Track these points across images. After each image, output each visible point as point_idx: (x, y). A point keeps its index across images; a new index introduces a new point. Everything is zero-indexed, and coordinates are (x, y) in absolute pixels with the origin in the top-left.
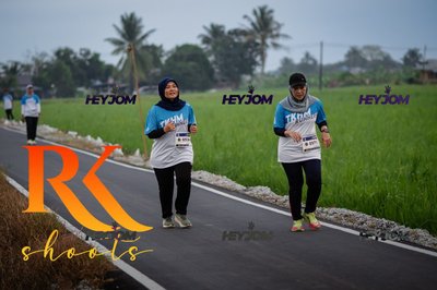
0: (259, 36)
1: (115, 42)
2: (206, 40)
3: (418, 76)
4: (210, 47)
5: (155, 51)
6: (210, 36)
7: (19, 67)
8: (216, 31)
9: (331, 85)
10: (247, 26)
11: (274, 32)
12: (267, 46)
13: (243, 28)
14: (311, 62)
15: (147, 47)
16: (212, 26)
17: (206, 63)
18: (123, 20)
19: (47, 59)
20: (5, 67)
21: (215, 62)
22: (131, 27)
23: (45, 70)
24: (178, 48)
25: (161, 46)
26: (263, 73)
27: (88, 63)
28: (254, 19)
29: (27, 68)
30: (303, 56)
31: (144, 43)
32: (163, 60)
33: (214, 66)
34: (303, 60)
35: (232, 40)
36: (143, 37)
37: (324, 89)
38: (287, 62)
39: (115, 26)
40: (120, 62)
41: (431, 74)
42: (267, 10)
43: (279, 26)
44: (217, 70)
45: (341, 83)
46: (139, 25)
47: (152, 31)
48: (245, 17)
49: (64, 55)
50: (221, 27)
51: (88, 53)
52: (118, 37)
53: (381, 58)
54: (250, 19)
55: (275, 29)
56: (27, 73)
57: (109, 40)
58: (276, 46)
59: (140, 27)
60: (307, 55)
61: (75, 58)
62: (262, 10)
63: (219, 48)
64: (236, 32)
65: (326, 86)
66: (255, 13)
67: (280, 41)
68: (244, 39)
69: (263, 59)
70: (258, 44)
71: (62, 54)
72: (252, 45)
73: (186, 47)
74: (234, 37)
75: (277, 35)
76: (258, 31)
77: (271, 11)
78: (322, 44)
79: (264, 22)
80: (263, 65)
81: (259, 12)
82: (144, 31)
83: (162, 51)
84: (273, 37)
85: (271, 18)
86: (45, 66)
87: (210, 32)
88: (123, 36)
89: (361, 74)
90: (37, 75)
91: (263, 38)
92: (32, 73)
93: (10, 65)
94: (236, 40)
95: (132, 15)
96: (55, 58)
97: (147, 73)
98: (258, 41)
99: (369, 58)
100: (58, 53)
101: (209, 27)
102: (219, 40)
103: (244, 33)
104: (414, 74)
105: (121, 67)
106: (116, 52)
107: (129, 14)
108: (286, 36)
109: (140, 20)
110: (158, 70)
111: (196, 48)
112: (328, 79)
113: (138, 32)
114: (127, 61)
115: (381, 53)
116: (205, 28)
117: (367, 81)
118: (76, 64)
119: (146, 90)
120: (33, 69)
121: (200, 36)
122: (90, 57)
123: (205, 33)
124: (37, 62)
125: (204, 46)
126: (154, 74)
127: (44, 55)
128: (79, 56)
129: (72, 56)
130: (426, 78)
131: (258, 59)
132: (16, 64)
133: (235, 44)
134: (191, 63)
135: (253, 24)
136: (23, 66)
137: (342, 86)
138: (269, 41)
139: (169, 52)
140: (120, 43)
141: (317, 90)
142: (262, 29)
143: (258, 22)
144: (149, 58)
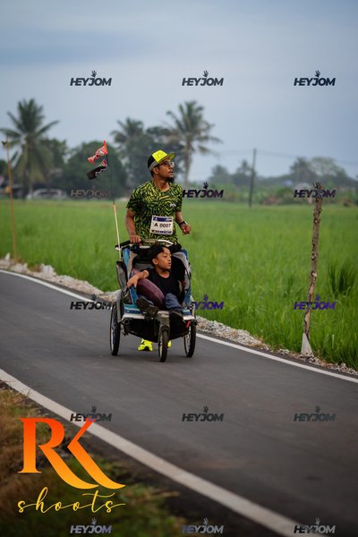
0: (184, 137)
1: (9, 134)
2: (120, 138)
4: (124, 147)
5: (56, 147)
6: (125, 133)
8: (133, 128)
9: (265, 201)
10: (170, 124)
11: (203, 134)
12: (193, 150)
13: (165, 126)
14: (248, 173)
15: (47, 142)
16: (128, 121)
17: (118, 165)
18: (20, 108)
21: (129, 166)
22: (29, 116)
24: (85, 146)
25: (64, 142)
26: (186, 182)
28: (179, 116)
31: (44, 136)
32: (67, 158)
33: (127, 170)
34: (239, 169)
35: (151, 139)
36: (44, 130)
37: (255, 206)
38: (219, 171)
39: (9, 114)
40: (14, 157)
42: (195, 107)
43: (209, 127)
44: (131, 176)
45: (280, 200)
46: (39, 114)
47: (55, 123)
48: (169, 113)
50: (140, 123)
52: (13, 127)
53: (333, 173)
54: (174, 116)
55: (204, 130)
58: (203, 150)
59: (41, 118)
60: (245, 164)
62: (190, 106)
63: (135, 149)
64: (156, 131)
65: (261, 203)
66: (181, 108)
67: (209, 145)
68: (166, 140)
69: (187, 166)
70: (182, 147)
72: (175, 147)
73: (95, 144)
74: (154, 136)
75: (206, 138)
76: (183, 131)
77: (201, 108)
78: (255, 152)
79: (191, 121)
80: (187, 172)
81: (185, 108)
82: (45, 123)
83: (66, 148)
84: (201, 139)
85: (200, 117)
87: (125, 128)
88: (19, 126)
91: (189, 140)
94: (156, 141)
95: (32, 102)
97: (45, 173)
98: (183, 143)
99: (319, 173)
101: (124, 122)
102: (136, 139)
103: (166, 132)
105: (14, 164)
106: (10, 145)
107: (28, 101)
108: (217, 140)
109: (41, 108)
110: (58, 171)
112: (265, 194)
113: (38, 123)
114: (21, 157)
115: (335, 168)
116: (120, 123)
117: (310, 200)
119: (42, 194)
121: (114, 132)
123: (120, 129)
125: (116, 145)
126: (54, 175)
131: (181, 165)
133: (155, 146)
135: (177, 122)
137: (279, 204)
138: (195, 144)
139: (73, 150)
140: (16, 135)
141: (246, 206)
142: (188, 129)
143: (185, 120)
144: (50, 156)
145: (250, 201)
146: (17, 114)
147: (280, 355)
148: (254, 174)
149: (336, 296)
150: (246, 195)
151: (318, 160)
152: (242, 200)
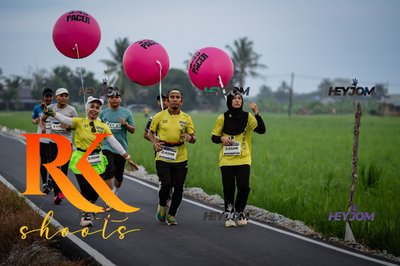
0: (239, 64)
1: (109, 63)
3: (380, 108)
7: (20, 81)
9: (301, 112)
11: (253, 62)
12: (246, 74)
14: (287, 91)
17: (190, 87)
18: (117, 44)
19: (46, 75)
20: (8, 81)
23: (44, 85)
27: (82, 81)
28: (235, 49)
29: (28, 82)
30: (280, 85)
33: (196, 90)
34: (279, 88)
37: (293, 116)
38: (265, 89)
39: (109, 48)
40: (113, 80)
41: (392, 107)
42: (247, 42)
43: (257, 57)
44: (199, 94)
45: (311, 111)
48: (227, 47)
49: (62, 73)
51: (83, 72)
52: (111, 59)
54: (231, 49)
55: (254, 59)
56: (27, 87)
57: (103, 61)
58: (253, 74)
60: (284, 84)
61: (71, 75)
62: (243, 41)
65: (297, 113)
66: (236, 43)
67: (257, 70)
69: (242, 85)
70: (237, 72)
71: (60, 71)
73: (172, 71)
75: (255, 65)
76: (238, 61)
77: (251, 43)
78: (293, 75)
79: (244, 53)
81: (240, 44)
84: (251, 66)
85: (250, 50)
86: (44, 82)
88: (116, 58)
89: (330, 104)
90: (36, 90)
91: (243, 67)
92: (32, 88)
93: (12, 79)
95: (125, 40)
96: (54, 75)
97: (135, 92)
98: (238, 69)
100: (56, 71)
104: (377, 106)
106: (109, 72)
107: (122, 40)
108: (263, 66)
110: (145, 91)
111: (181, 72)
112: (300, 106)
114: (118, 81)
116: (191, 54)
117: (334, 111)
118: (72, 81)
119: (134, 108)
120: (33, 84)
121: (187, 62)
122: (85, 75)
124: (37, 77)
126: (142, 94)
127: (44, 71)
128: (75, 74)
129: (69, 74)
130: (387, 111)
132: (18, 78)
135: (234, 53)
136: (24, 81)
137: (311, 114)
138: (247, 70)
140: (113, 64)
141: (286, 116)
142: (242, 58)
143: (239, 52)
145: (289, 112)
146: (114, 49)
147: (331, 243)
148: (291, 90)
150: (286, 107)
152: (282, 111)
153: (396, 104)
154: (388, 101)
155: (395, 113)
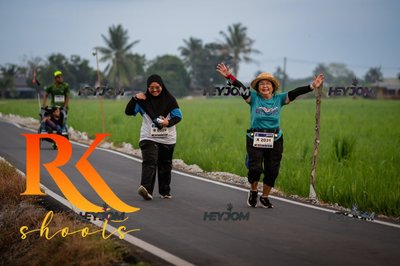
0: (232, 50)
1: (103, 51)
2: (185, 52)
4: (188, 59)
5: (138, 60)
6: (189, 49)
7: (16, 70)
8: (194, 44)
10: (222, 41)
11: (247, 48)
12: (240, 60)
13: (218, 43)
15: (131, 56)
16: (191, 40)
17: (184, 72)
18: (111, 31)
19: (41, 63)
20: (3, 69)
21: (192, 72)
22: (117, 38)
23: (40, 72)
24: (159, 59)
25: (144, 56)
27: (77, 68)
28: (229, 35)
29: (23, 71)
30: (275, 70)
31: (128, 52)
32: (146, 68)
33: (191, 76)
34: (275, 74)
35: (208, 53)
36: (128, 47)
39: (103, 36)
40: (107, 68)
42: (240, 28)
43: (251, 42)
44: (194, 80)
46: (125, 36)
47: (136, 42)
48: (221, 33)
49: (56, 61)
50: (199, 41)
51: (78, 59)
52: (105, 46)
53: (345, 75)
54: (225, 35)
55: (248, 45)
56: (23, 76)
57: (97, 48)
58: (247, 59)
59: (126, 39)
60: (279, 70)
61: (67, 63)
62: (237, 27)
63: (196, 60)
64: (212, 46)
66: (230, 29)
67: (251, 56)
68: (219, 53)
69: (236, 71)
70: (231, 58)
71: (55, 59)
72: (226, 58)
73: (166, 57)
74: (210, 50)
75: (249, 51)
76: (232, 46)
77: (245, 29)
78: (285, 60)
79: (238, 38)
81: (233, 29)
82: (129, 42)
83: (145, 60)
84: (245, 52)
85: (244, 35)
86: (39, 70)
87: (189, 45)
88: (110, 45)
90: (31, 77)
91: (237, 53)
92: (27, 76)
93: (7, 68)
94: (212, 53)
95: (119, 27)
96: (49, 63)
97: (130, 79)
98: (232, 55)
99: (335, 75)
100: (51, 59)
101: (188, 40)
102: (197, 52)
103: (219, 47)
105: (107, 73)
106: (104, 59)
107: (116, 27)
108: (257, 52)
109: (126, 32)
110: (140, 77)
111: (175, 59)
113: (124, 43)
114: (112, 68)
115: (346, 71)
116: (185, 41)
118: (67, 69)
119: (128, 94)
120: (28, 72)
121: (180, 48)
122: (79, 63)
123: (185, 46)
124: (33, 66)
125: (182, 58)
126: (136, 81)
127: (39, 59)
128: (70, 62)
129: (64, 62)
132: (14, 67)
133: (211, 57)
134: (171, 73)
135: (228, 39)
136: (19, 69)
138: (241, 55)
139: (151, 62)
140: (108, 52)
142: (235, 44)
143: (233, 38)
144: (133, 66)
146: (108, 37)
147: (291, 199)
148: (285, 76)
149: (339, 160)
151: (334, 65)
153: (389, 88)
154: (381, 85)
155: (389, 96)
